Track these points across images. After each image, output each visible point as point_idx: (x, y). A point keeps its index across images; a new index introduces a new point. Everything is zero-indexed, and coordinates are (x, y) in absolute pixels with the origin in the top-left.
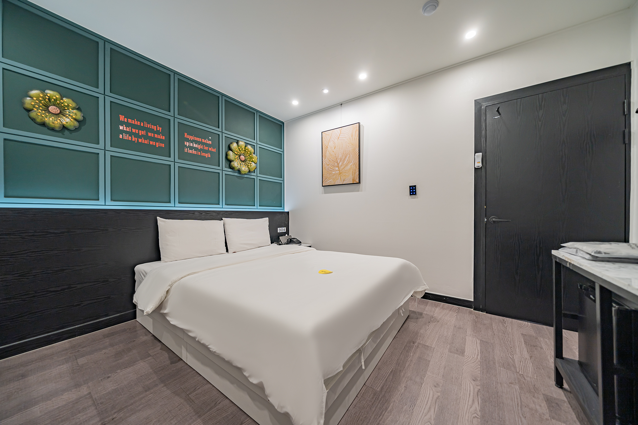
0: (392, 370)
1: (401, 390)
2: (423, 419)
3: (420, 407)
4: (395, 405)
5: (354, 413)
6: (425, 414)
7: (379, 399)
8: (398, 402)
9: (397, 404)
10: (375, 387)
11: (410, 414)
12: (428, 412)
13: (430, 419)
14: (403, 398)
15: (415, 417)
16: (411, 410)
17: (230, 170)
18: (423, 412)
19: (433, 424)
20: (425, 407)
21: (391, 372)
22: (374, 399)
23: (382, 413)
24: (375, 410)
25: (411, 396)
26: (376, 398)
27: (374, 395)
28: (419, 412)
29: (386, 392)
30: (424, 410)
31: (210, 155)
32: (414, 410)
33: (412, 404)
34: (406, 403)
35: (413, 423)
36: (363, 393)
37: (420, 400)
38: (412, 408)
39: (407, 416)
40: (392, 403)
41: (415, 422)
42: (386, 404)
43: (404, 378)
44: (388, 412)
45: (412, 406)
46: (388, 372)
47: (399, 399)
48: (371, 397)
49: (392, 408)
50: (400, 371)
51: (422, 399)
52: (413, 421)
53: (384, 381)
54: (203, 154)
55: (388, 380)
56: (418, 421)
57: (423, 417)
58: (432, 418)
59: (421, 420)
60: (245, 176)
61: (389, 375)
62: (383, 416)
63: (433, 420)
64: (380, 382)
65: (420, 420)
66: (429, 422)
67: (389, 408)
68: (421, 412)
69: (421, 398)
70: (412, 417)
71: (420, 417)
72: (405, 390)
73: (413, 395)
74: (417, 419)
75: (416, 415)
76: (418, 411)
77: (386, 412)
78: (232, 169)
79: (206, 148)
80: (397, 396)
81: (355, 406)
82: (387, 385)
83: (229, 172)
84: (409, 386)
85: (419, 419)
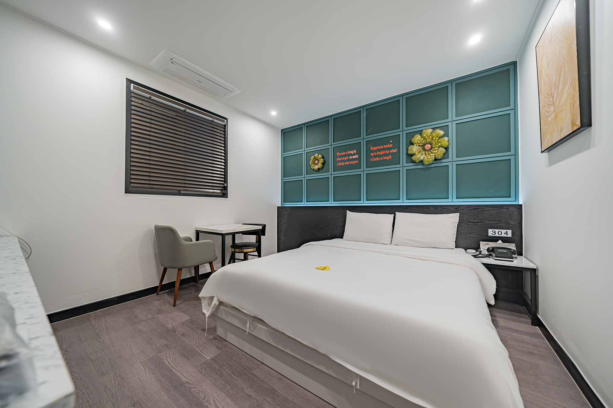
0: (276, 391)
1: (247, 390)
2: (212, 397)
3: (224, 400)
4: (234, 380)
5: (239, 354)
6: (216, 401)
7: (244, 371)
8: (236, 383)
9: (235, 382)
10: (258, 370)
11: (221, 388)
12: (216, 405)
13: (210, 403)
14: (238, 388)
15: (217, 392)
16: (224, 391)
17: (411, 164)
18: (218, 400)
19: (204, 403)
20: (221, 405)
21: (274, 389)
22: (246, 367)
23: (231, 369)
24: (236, 366)
25: (238, 396)
26: (246, 369)
27: (249, 368)
28: (219, 397)
29: (250, 377)
30: (219, 402)
31: (391, 157)
32: (223, 393)
33: (229, 394)
34: (232, 389)
35: (213, 388)
36: (254, 361)
37: (230, 404)
38: (225, 392)
39: (220, 385)
40: (236, 378)
41: (213, 390)
42: (238, 374)
43: (262, 399)
44: (230, 373)
45: (228, 393)
46: (274, 386)
47: (239, 385)
48: (248, 365)
49: (232, 377)
50: (274, 399)
51: (230, 406)
52: (214, 388)
53: (263, 379)
54: (385, 158)
55: (263, 383)
56: (213, 392)
57: (214, 398)
58: (208, 405)
59: (212, 395)
60: (433, 166)
61: (270, 385)
62: (228, 369)
63: (207, 405)
64: (263, 375)
65: (212, 393)
66: (208, 401)
67: (233, 375)
68: (219, 398)
69: (232, 405)
70: (218, 389)
71: (215, 395)
72: (247, 394)
73: (238, 399)
74: (214, 392)
75: (218, 393)
76: (221, 396)
77: (231, 372)
78: (414, 163)
79: (388, 152)
80: (242, 384)
81: (244, 355)
82: (257, 380)
83: (411, 166)
84: (250, 400)
85: (214, 393)
